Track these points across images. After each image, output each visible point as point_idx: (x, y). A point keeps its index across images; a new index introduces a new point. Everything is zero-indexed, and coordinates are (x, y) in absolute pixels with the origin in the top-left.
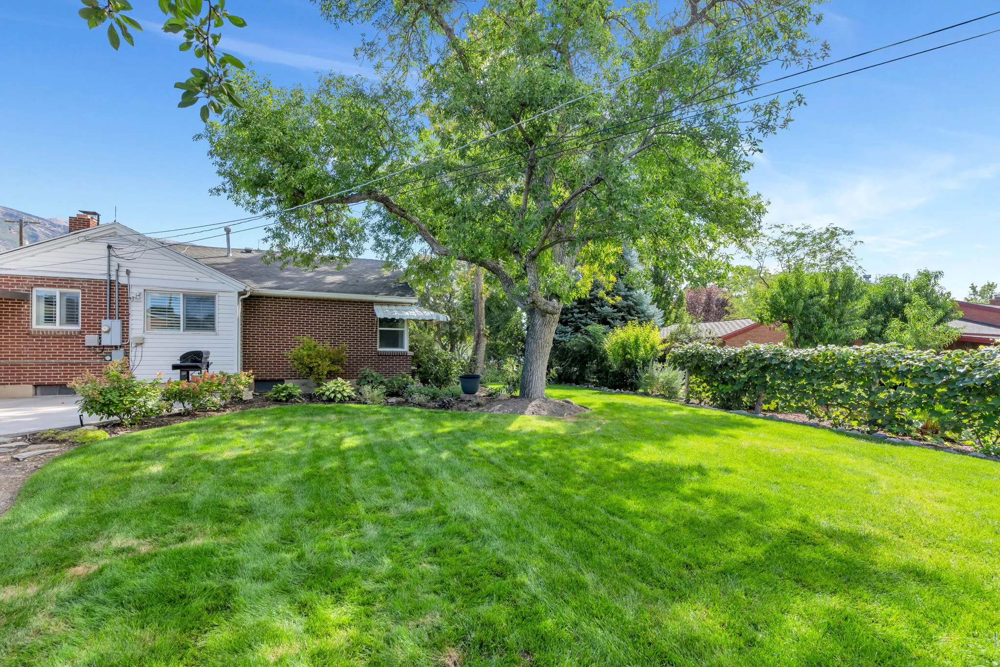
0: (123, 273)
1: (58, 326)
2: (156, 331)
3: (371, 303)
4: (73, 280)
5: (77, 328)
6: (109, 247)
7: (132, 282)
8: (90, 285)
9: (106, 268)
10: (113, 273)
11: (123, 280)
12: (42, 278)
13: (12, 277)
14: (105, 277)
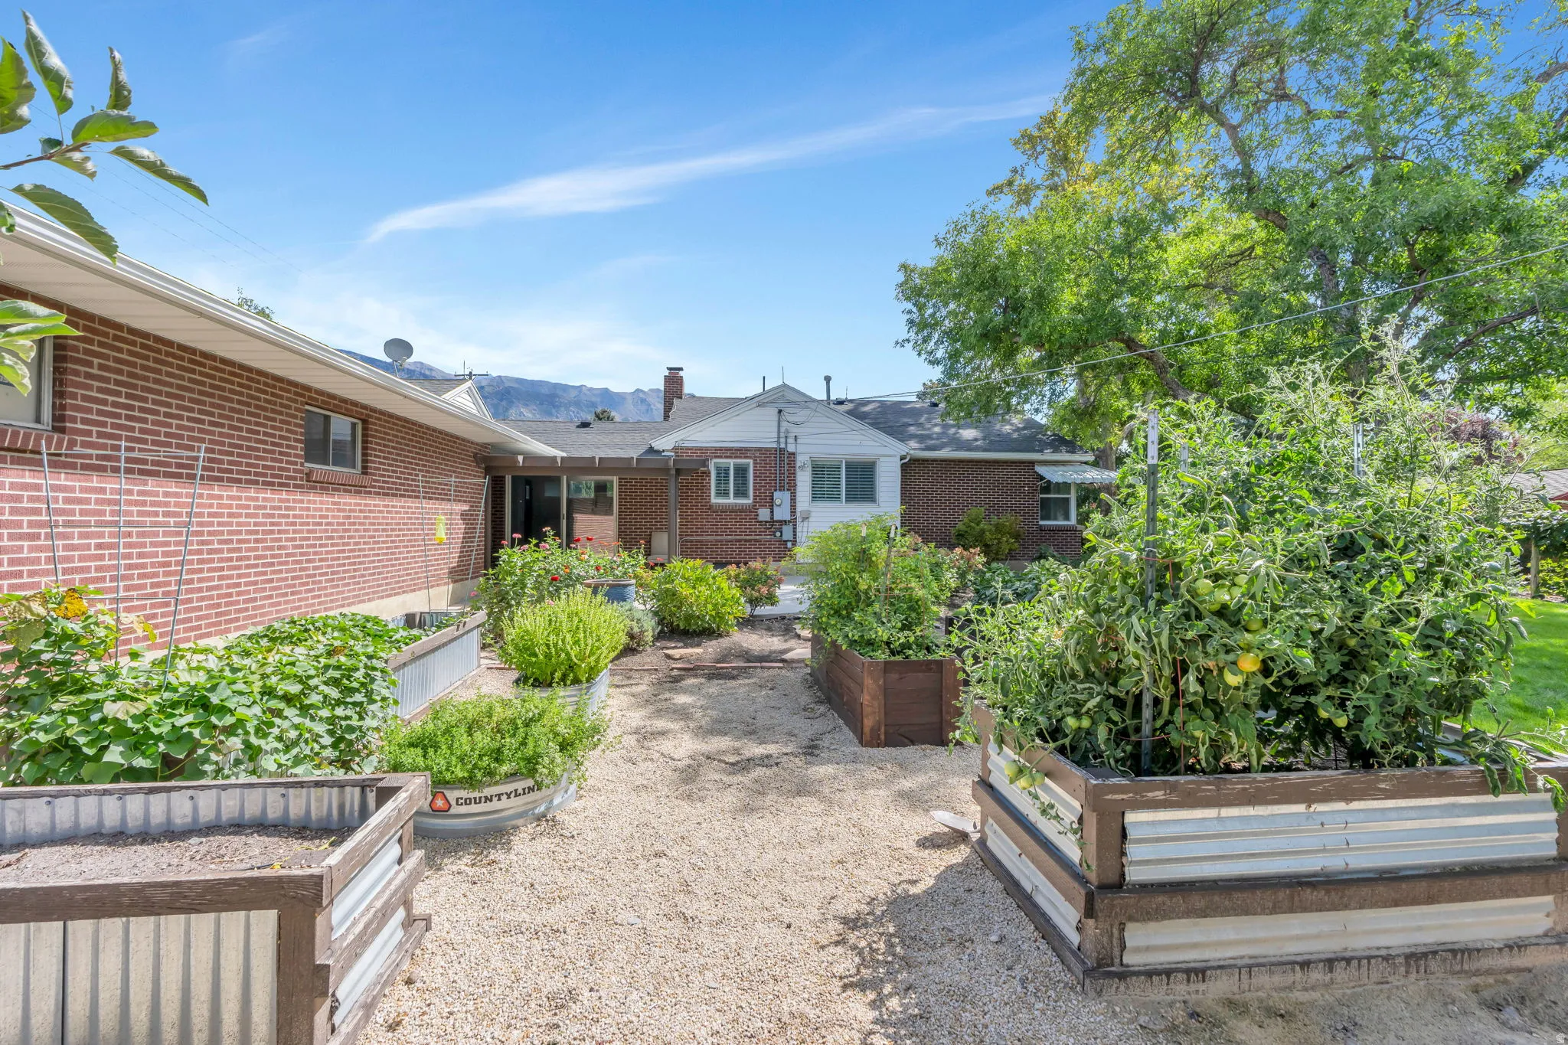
0: (791, 440)
1: (731, 500)
2: (820, 503)
3: (1032, 463)
4: (747, 449)
5: (749, 501)
6: (780, 411)
7: (800, 449)
8: (761, 454)
9: (775, 435)
10: (782, 440)
11: (791, 448)
12: (721, 449)
13: (698, 449)
14: (774, 445)
